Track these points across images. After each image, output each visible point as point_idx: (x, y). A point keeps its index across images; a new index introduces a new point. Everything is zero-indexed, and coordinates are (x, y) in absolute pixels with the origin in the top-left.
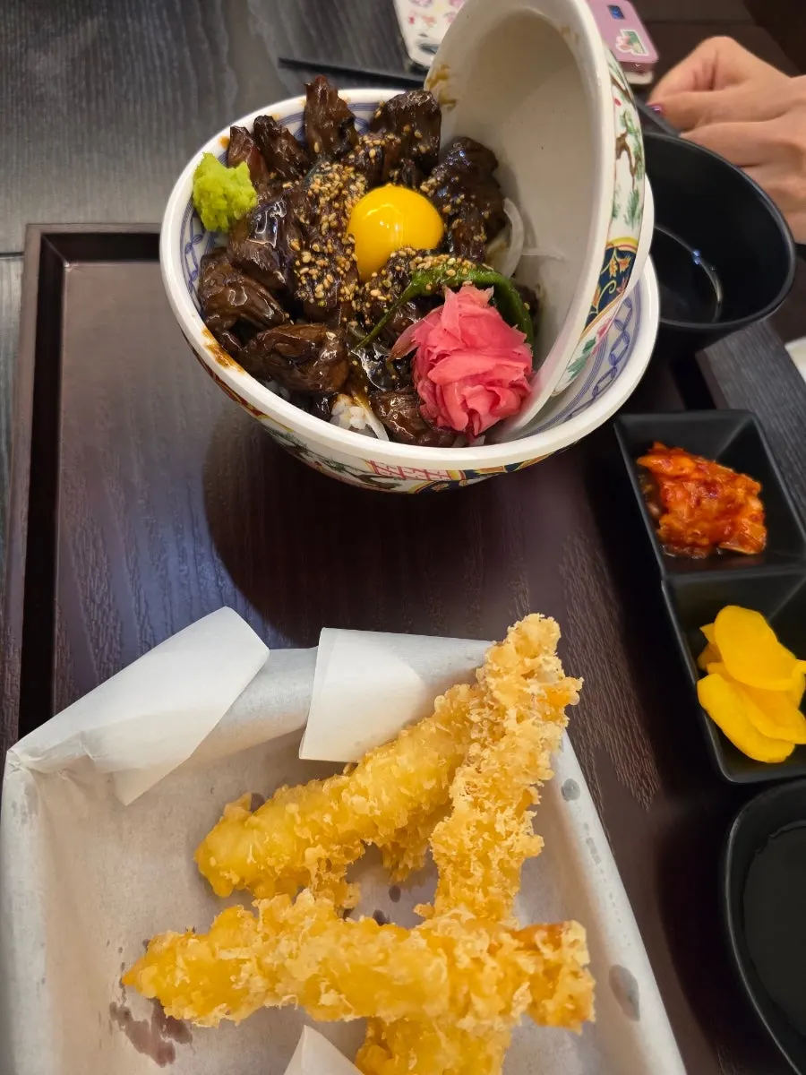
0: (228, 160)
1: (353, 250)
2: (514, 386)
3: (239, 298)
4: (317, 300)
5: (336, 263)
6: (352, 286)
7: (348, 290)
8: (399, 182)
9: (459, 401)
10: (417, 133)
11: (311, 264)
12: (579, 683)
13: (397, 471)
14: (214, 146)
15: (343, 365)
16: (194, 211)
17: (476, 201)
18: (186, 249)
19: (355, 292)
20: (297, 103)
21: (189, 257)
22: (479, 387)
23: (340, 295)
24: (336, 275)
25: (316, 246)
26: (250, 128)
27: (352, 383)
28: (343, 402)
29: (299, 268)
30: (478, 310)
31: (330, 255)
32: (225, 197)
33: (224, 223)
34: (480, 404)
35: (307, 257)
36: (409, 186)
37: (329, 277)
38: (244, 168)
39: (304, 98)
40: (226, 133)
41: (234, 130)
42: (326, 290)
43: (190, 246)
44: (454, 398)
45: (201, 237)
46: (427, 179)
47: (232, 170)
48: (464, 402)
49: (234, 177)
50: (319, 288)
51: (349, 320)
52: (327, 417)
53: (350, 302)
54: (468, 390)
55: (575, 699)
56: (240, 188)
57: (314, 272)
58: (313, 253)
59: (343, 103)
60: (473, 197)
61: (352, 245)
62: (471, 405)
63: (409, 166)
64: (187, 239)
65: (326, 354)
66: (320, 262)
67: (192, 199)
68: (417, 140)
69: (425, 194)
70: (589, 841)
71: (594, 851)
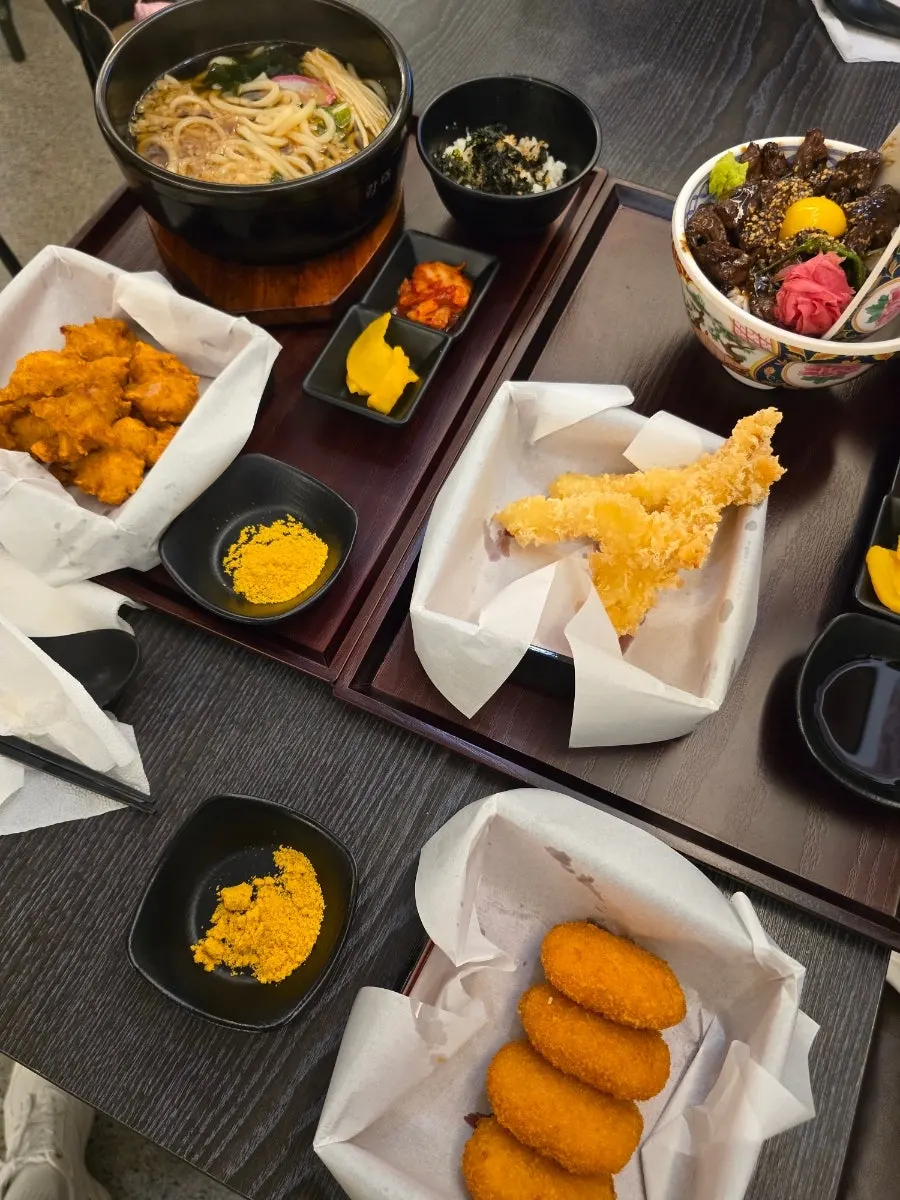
0: (740, 159)
1: (782, 222)
2: (828, 305)
3: (708, 225)
4: (748, 241)
5: (769, 225)
6: (771, 240)
7: (768, 241)
8: (834, 200)
9: (793, 302)
10: (860, 176)
11: (755, 223)
12: (784, 471)
13: (744, 331)
14: (737, 150)
15: (745, 273)
16: (707, 180)
17: (875, 222)
18: (694, 197)
19: (772, 244)
20: (797, 141)
21: (694, 202)
22: (807, 300)
23: (762, 241)
24: (765, 231)
25: (762, 214)
26: (761, 147)
27: (745, 285)
28: (736, 291)
29: (748, 222)
30: (831, 266)
31: (768, 220)
32: (727, 176)
33: (720, 190)
34: (805, 309)
35: (755, 218)
36: (839, 204)
37: (761, 231)
38: (746, 166)
39: (804, 138)
40: (747, 145)
41: (751, 145)
42: (756, 237)
43: (697, 198)
44: (791, 301)
45: (705, 196)
46: (850, 202)
47: (739, 165)
48: (796, 305)
49: (738, 169)
50: (753, 235)
51: (761, 257)
52: (725, 293)
53: (766, 248)
54: (801, 299)
55: (778, 478)
56: (739, 175)
57: (755, 227)
58: (760, 217)
59: (824, 147)
60: (874, 219)
61: (782, 219)
62: (799, 307)
63: (845, 192)
64: (697, 193)
65: (736, 262)
66: (761, 222)
67: (709, 174)
68: (858, 180)
69: (844, 209)
70: (747, 548)
71: (747, 553)
